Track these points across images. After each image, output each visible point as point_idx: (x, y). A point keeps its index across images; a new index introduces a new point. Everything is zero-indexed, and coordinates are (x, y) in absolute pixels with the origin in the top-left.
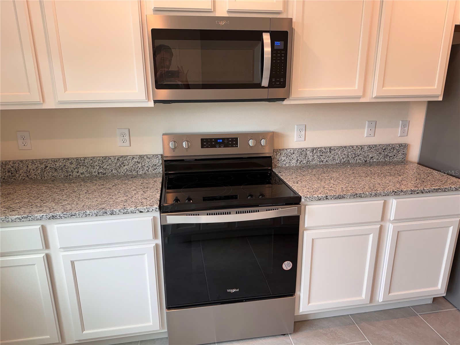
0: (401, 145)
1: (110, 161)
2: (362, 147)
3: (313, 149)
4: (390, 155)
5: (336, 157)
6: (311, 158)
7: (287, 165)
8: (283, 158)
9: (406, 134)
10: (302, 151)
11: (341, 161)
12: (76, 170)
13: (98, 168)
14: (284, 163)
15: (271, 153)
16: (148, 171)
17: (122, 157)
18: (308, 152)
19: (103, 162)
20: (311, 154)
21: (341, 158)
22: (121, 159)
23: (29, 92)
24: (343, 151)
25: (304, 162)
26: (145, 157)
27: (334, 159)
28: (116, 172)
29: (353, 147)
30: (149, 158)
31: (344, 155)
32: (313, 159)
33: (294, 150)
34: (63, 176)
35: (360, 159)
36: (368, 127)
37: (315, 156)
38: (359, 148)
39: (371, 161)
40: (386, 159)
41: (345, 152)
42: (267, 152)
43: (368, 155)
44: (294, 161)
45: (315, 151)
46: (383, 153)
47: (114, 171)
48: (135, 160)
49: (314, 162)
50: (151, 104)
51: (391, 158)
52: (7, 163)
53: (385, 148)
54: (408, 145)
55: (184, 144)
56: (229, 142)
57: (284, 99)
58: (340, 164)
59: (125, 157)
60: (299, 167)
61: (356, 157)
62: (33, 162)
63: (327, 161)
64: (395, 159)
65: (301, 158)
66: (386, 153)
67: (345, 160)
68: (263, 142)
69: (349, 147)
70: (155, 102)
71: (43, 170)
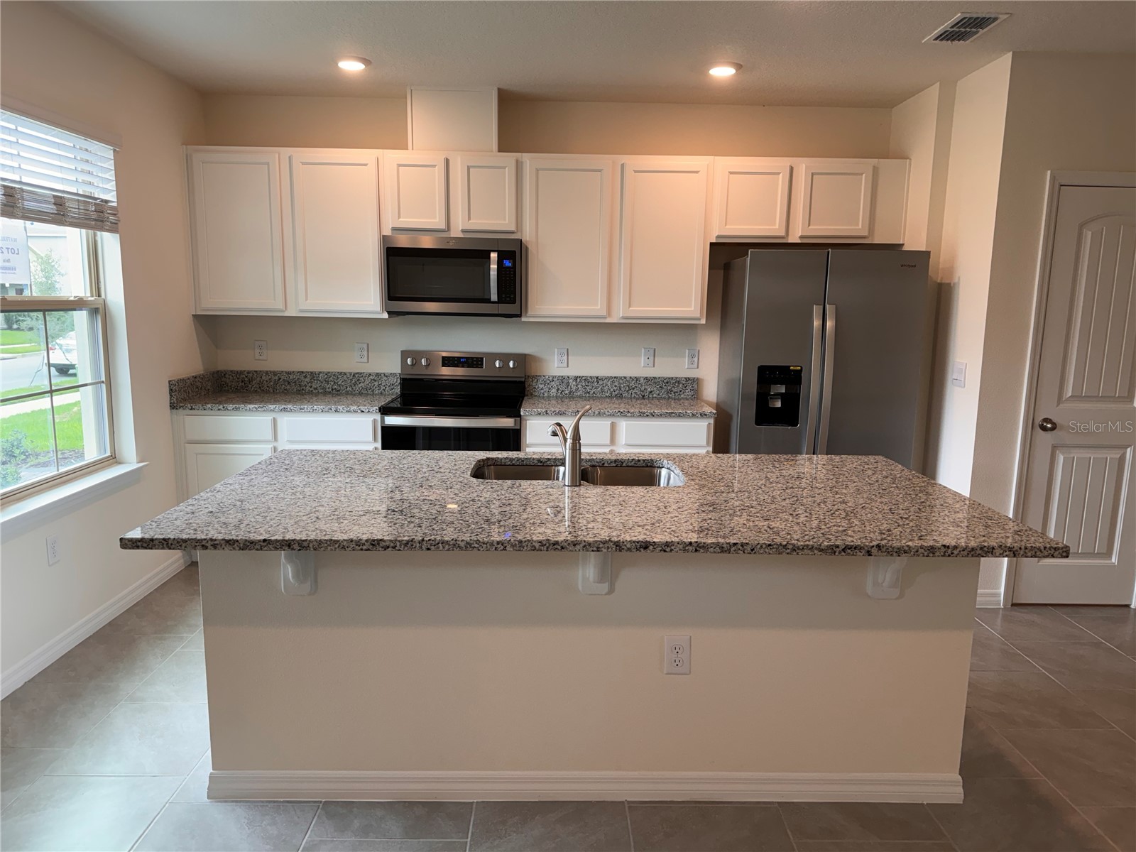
0: (687, 379)
1: (345, 376)
2: (637, 379)
3: (576, 378)
4: (675, 390)
5: (606, 389)
6: (574, 388)
7: (546, 395)
8: (541, 386)
9: (695, 365)
10: (563, 380)
11: (611, 394)
12: (310, 384)
13: (332, 383)
14: (542, 391)
15: (521, 377)
16: (384, 390)
17: (358, 373)
18: (571, 381)
19: (338, 378)
20: (574, 383)
21: (612, 390)
22: (357, 376)
23: (275, 300)
24: (613, 382)
25: (567, 392)
26: (382, 375)
27: (602, 391)
28: (351, 389)
29: (625, 378)
30: (387, 376)
31: (616, 386)
32: (577, 390)
33: (553, 377)
34: (295, 390)
35: (635, 393)
36: (645, 355)
37: (579, 386)
38: (633, 380)
39: (651, 396)
40: (670, 396)
41: (616, 384)
42: (518, 375)
43: (645, 389)
44: (554, 390)
45: (578, 380)
46: (665, 387)
47: (348, 389)
48: (371, 377)
49: (579, 394)
50: (386, 316)
51: (677, 394)
52: (242, 372)
53: (667, 381)
54: (698, 379)
55: (423, 362)
56: (473, 361)
57: (519, 316)
58: (611, 397)
59: (361, 373)
60: (561, 398)
61: (630, 390)
62: (267, 373)
63: (594, 393)
64: (682, 396)
65: (562, 387)
66: (669, 388)
67: (616, 393)
68: (511, 364)
69: (621, 378)
70: (389, 313)
71: (276, 382)
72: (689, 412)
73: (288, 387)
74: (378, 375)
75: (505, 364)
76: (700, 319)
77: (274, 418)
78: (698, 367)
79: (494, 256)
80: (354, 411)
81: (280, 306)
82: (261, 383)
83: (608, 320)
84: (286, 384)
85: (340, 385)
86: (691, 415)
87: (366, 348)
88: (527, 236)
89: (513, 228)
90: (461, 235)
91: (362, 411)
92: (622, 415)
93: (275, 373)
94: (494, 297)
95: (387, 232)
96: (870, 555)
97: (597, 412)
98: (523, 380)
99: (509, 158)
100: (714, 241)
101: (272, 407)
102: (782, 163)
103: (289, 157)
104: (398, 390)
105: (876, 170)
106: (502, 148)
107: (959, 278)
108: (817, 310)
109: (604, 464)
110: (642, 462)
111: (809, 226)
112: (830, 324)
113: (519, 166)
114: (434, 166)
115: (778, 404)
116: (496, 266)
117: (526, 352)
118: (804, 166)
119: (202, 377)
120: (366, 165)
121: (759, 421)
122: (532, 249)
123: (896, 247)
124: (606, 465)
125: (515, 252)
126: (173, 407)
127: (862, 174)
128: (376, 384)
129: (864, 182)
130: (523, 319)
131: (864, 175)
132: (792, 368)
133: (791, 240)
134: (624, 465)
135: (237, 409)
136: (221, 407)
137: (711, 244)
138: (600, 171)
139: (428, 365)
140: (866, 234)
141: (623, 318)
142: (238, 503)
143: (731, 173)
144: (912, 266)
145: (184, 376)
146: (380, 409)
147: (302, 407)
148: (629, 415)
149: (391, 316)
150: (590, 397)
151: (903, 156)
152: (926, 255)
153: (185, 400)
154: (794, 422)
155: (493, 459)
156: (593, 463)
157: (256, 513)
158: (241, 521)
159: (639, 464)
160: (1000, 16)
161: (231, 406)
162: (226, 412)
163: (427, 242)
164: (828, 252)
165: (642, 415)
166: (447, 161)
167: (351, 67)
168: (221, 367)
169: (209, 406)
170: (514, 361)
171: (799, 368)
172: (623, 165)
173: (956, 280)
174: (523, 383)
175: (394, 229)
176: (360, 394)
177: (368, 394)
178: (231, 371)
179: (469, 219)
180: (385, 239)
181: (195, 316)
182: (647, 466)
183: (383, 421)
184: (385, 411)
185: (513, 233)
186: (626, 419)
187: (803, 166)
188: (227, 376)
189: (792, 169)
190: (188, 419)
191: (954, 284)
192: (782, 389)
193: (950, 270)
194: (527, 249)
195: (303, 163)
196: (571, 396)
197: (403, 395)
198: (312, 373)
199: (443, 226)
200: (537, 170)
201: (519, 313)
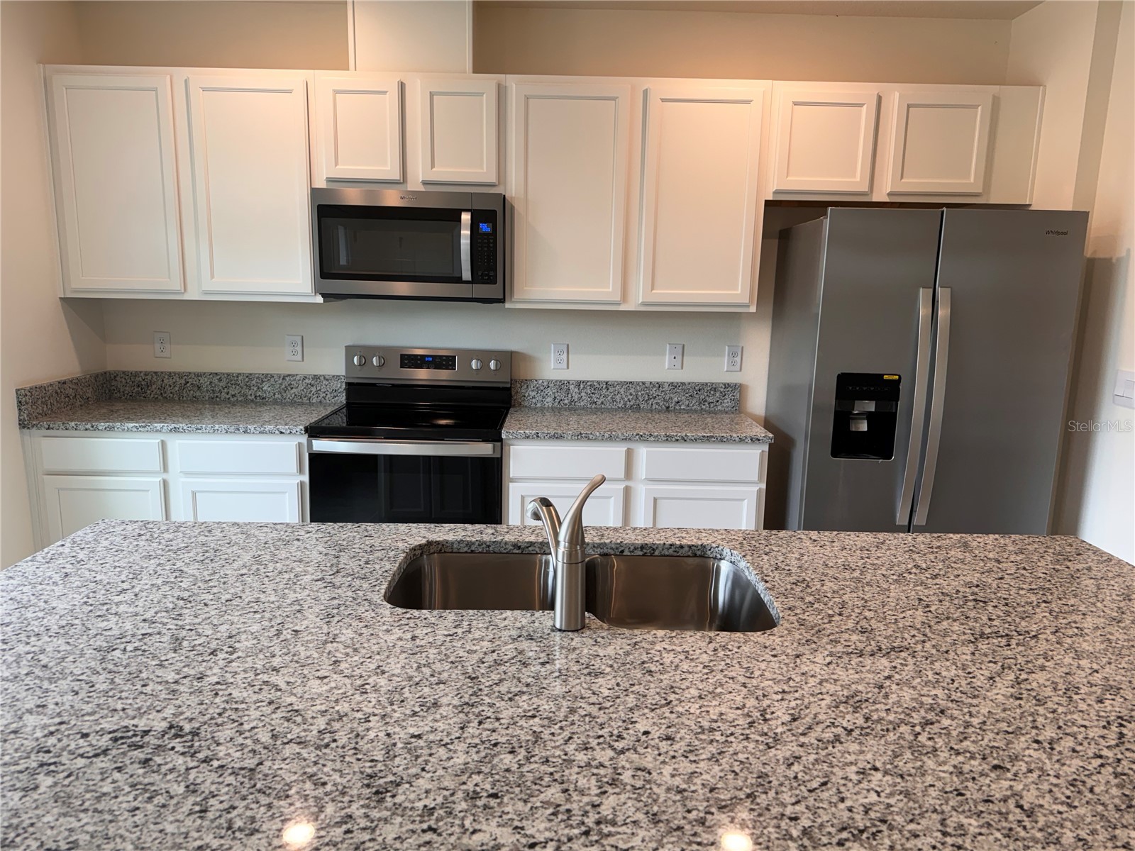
0: (727, 386)
1: (272, 379)
2: (660, 385)
3: (579, 384)
5: (618, 397)
6: (576, 397)
7: (539, 405)
8: (533, 394)
9: (738, 367)
10: (562, 385)
11: (625, 405)
12: (226, 390)
13: (255, 389)
14: (534, 400)
15: (506, 383)
16: (324, 398)
17: (289, 375)
18: (572, 387)
19: (263, 382)
20: (576, 390)
21: (626, 399)
22: (287, 379)
23: (170, 278)
24: (628, 389)
25: (566, 402)
26: (322, 378)
27: (614, 400)
28: (279, 396)
29: (644, 383)
30: (327, 380)
31: (631, 394)
32: (580, 398)
33: (549, 381)
34: (207, 398)
35: (657, 403)
36: (670, 354)
37: (583, 394)
38: (654, 386)
39: (677, 408)
41: (632, 391)
42: (502, 379)
43: (671, 398)
44: (549, 399)
45: (582, 386)
46: (697, 396)
47: (277, 396)
48: (307, 381)
49: (582, 404)
50: (320, 299)
51: (712, 405)
52: (136, 374)
53: (700, 388)
54: (741, 385)
55: (375, 361)
56: (443, 361)
57: (502, 301)
58: (624, 409)
59: (293, 376)
60: (558, 410)
61: (649, 399)
62: (170, 374)
63: (602, 403)
64: (719, 408)
65: (560, 396)
66: (702, 397)
67: (631, 403)
68: (492, 365)
69: (638, 383)
70: (323, 295)
71: (183, 387)
72: (735, 435)
74: (316, 377)
75: (485, 365)
76: (749, 306)
77: (162, 441)
78: (741, 370)
79: (466, 217)
81: (176, 285)
82: (162, 388)
83: (623, 308)
84: (196, 389)
85: (265, 392)
86: (737, 439)
87: (300, 343)
88: (513, 189)
89: (492, 179)
90: (422, 188)
91: (282, 433)
92: (642, 438)
93: (181, 375)
94: (466, 275)
95: (320, 183)
98: (509, 386)
99: (488, 82)
100: (771, 198)
101: (158, 426)
102: (865, 91)
103: (186, 81)
104: (342, 399)
105: (996, 101)
106: (481, 65)
108: (924, 295)
109: (622, 551)
110: (687, 549)
111: (902, 178)
112: (943, 313)
113: (501, 92)
114: (384, 93)
115: (864, 427)
116: (469, 232)
117: (514, 348)
118: (897, 94)
120: (290, 91)
121: (836, 452)
122: (519, 208)
123: (1023, 208)
124: (627, 553)
125: (495, 212)
126: (23, 425)
127: (976, 107)
128: (314, 389)
129: (980, 117)
130: (507, 305)
131: (980, 108)
132: (885, 377)
133: (875, 199)
134: (657, 553)
135: (111, 429)
136: (89, 426)
137: (767, 202)
138: (614, 99)
139: (381, 366)
140: (980, 191)
141: (644, 304)
143: (795, 103)
146: (306, 430)
147: (199, 426)
148: (652, 439)
149: (326, 299)
150: (596, 409)
151: (1033, 82)
152: (1078, 220)
155: (438, 543)
156: (606, 551)
159: (681, 552)
163: (389, 199)
164: (943, 212)
165: (669, 439)
166: (402, 86)
168: (110, 367)
169: (73, 424)
170: (497, 360)
171: (897, 377)
172: (645, 92)
174: (508, 390)
175: (329, 180)
176: (293, 403)
177: (302, 404)
178: (124, 372)
179: (433, 166)
180: (315, 192)
181: (63, 300)
183: (310, 445)
184: (315, 431)
185: (492, 185)
186: (647, 444)
187: (895, 96)
188: (118, 378)
189: (880, 98)
192: (871, 406)
194: (512, 208)
195: (204, 89)
196: (572, 408)
197: (349, 405)
198: (228, 375)
199: (396, 176)
200: (527, 98)
201: (501, 297)
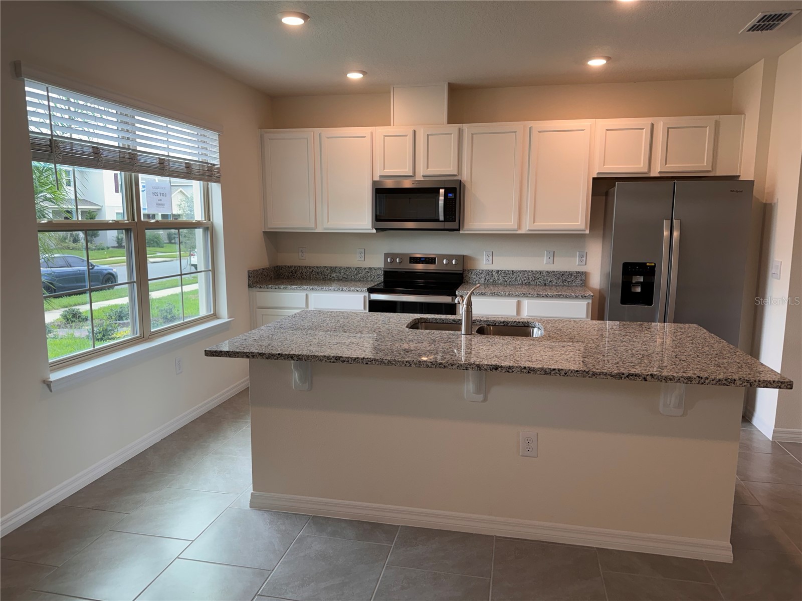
0: (578, 273)
1: (351, 269)
2: (541, 272)
3: (498, 271)
4: (568, 280)
5: (518, 279)
6: (496, 278)
7: (477, 282)
8: (474, 277)
9: (584, 263)
10: (489, 273)
11: (522, 282)
12: (330, 274)
13: (343, 274)
14: (475, 280)
15: (461, 271)
16: (374, 278)
17: (358, 267)
18: (494, 273)
19: (346, 270)
20: (497, 275)
21: (523, 280)
22: (357, 269)
23: (310, 222)
24: (524, 274)
25: (491, 281)
26: (373, 269)
27: (516, 280)
28: (353, 278)
29: (532, 271)
30: (375, 270)
31: (525, 277)
32: (498, 279)
33: (482, 270)
34: (321, 278)
35: (540, 282)
36: (547, 256)
37: (500, 277)
38: (538, 273)
39: (551, 284)
40: (565, 284)
41: (526, 275)
42: (459, 269)
43: (547, 279)
44: (483, 279)
45: (499, 273)
46: (562, 278)
48: (366, 270)
49: (499, 282)
50: (374, 231)
51: (570, 283)
52: (291, 267)
53: (563, 274)
54: (585, 272)
55: (398, 260)
56: (430, 260)
57: (459, 230)
58: (522, 284)
59: (360, 268)
60: (487, 284)
61: (535, 279)
62: (305, 267)
63: (510, 281)
64: (574, 284)
65: (488, 277)
66: (564, 278)
67: (526, 282)
68: (454, 262)
69: (529, 271)
70: (376, 229)
71: (311, 273)
72: (573, 294)
73: (317, 276)
74: (370, 268)
75: (450, 262)
76: (585, 231)
77: (307, 294)
78: (586, 264)
79: (442, 191)
80: (353, 290)
81: (313, 226)
82: (302, 273)
83: (519, 232)
84: (316, 274)
85: (347, 275)
86: (574, 296)
87: (363, 252)
88: (465, 177)
89: (455, 173)
90: (422, 179)
91: (357, 291)
92: (525, 295)
93: (310, 267)
94: (441, 218)
95: (377, 179)
96: (646, 381)
97: (507, 293)
98: (462, 272)
99: (454, 128)
100: (596, 177)
101: (306, 287)
102: (646, 122)
103: (320, 134)
104: (382, 279)
105: (717, 124)
106: (451, 121)
107: (778, 199)
108: (666, 224)
109: (495, 324)
110: (521, 323)
111: (666, 164)
112: (676, 234)
113: (460, 132)
114: (406, 136)
115: (639, 290)
116: (443, 198)
117: (465, 254)
118: (662, 122)
119: (267, 269)
120: (365, 137)
121: (623, 302)
122: (468, 186)
123: (734, 178)
124: (497, 324)
125: (455, 188)
126: (250, 286)
127: (706, 127)
128: (369, 274)
129: (708, 133)
130: (461, 232)
131: (708, 127)
132: (648, 264)
133: (652, 175)
134: (509, 325)
135: (285, 288)
136: (277, 287)
137: (594, 179)
138: (515, 132)
139: (400, 263)
140: (710, 169)
141: (530, 230)
142: (271, 336)
143: (607, 130)
144: (740, 192)
145: (257, 269)
146: (368, 290)
147: (323, 288)
148: (530, 296)
149: (378, 231)
150: (506, 284)
151: (740, 112)
152: (752, 183)
153: (257, 282)
154: (649, 302)
155: (424, 319)
156: (489, 323)
157: (279, 341)
158: (269, 345)
159: (519, 325)
160: (793, 12)
161: (282, 287)
162: (280, 290)
163: (407, 184)
164: (675, 183)
165: (539, 296)
166: (415, 132)
167: (355, 76)
168: (279, 264)
169: (270, 286)
170: (456, 260)
171: (654, 264)
172: (530, 129)
173: (776, 201)
174: (462, 274)
175: (381, 177)
176: (359, 281)
177: (364, 281)
178: (285, 266)
179: (428, 168)
180: (374, 183)
181: (265, 233)
182: (525, 326)
183: (369, 297)
184: (371, 291)
185: (455, 176)
186: (527, 298)
187: (661, 124)
188: (283, 269)
189: (652, 125)
190: (258, 293)
191: (774, 204)
192: (641, 279)
193: (772, 194)
194: (464, 185)
195: (328, 138)
196: (494, 284)
197: (385, 281)
198: (331, 267)
199: (411, 173)
200: (473, 134)
201: (458, 228)
